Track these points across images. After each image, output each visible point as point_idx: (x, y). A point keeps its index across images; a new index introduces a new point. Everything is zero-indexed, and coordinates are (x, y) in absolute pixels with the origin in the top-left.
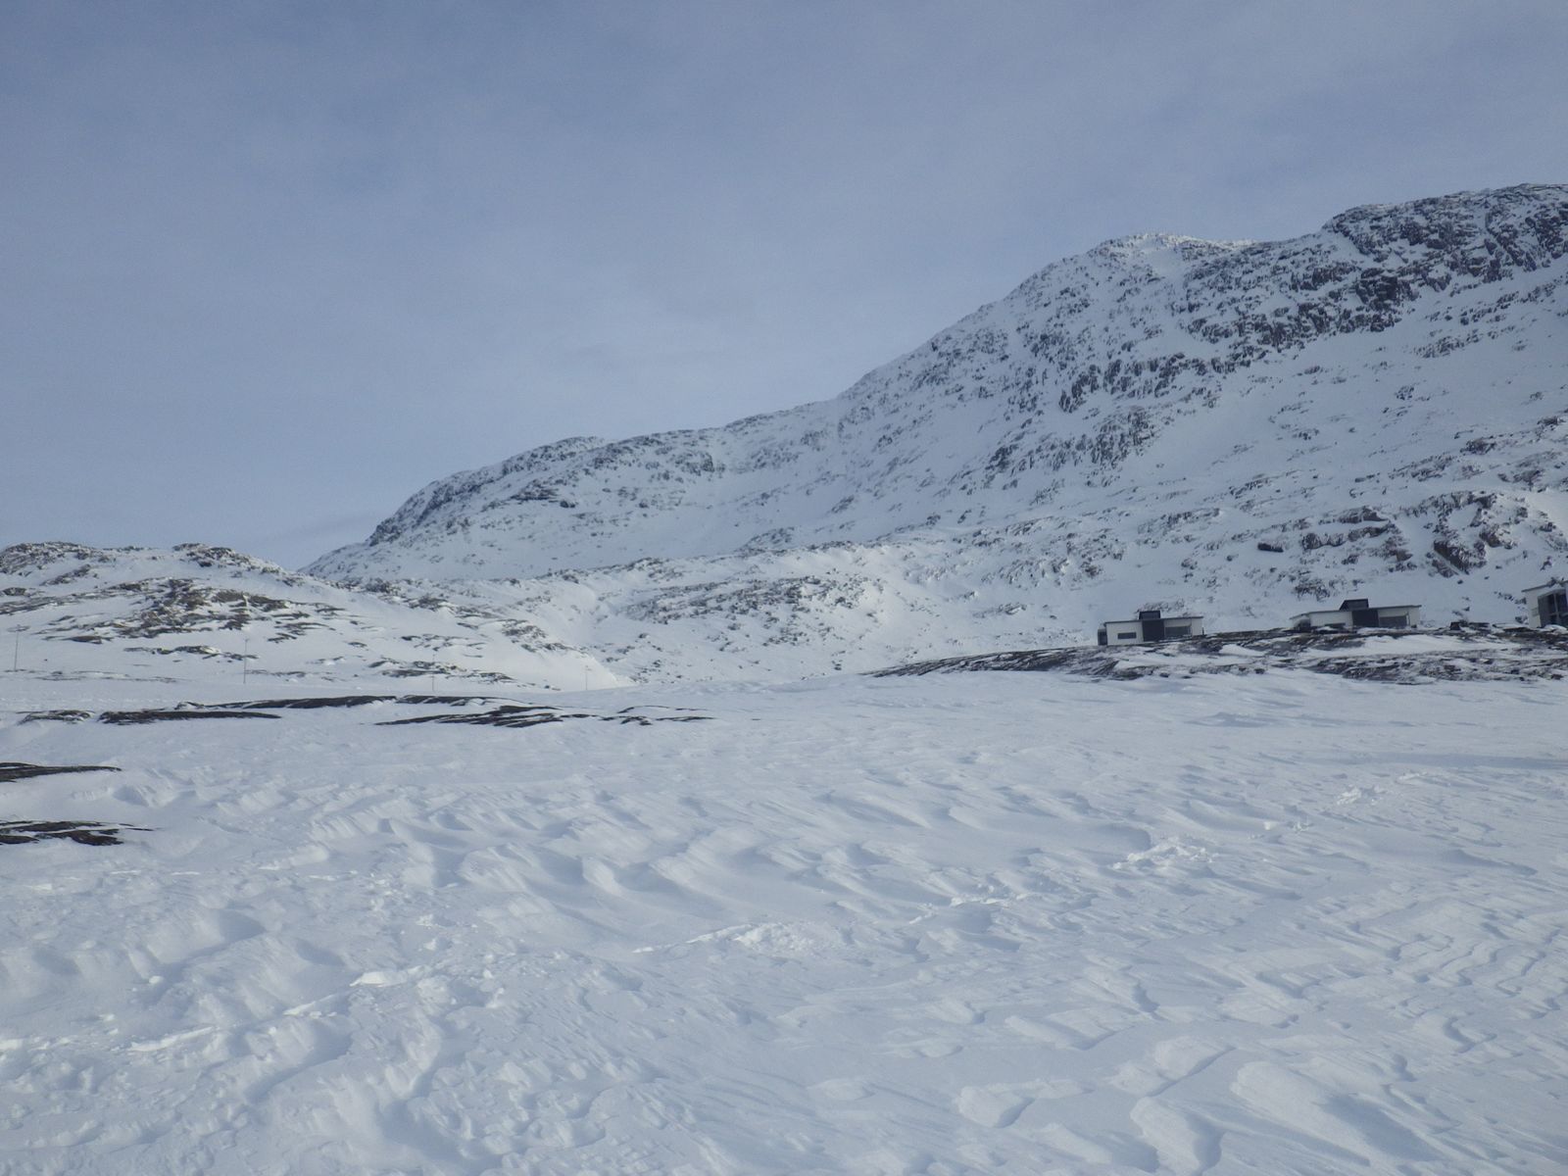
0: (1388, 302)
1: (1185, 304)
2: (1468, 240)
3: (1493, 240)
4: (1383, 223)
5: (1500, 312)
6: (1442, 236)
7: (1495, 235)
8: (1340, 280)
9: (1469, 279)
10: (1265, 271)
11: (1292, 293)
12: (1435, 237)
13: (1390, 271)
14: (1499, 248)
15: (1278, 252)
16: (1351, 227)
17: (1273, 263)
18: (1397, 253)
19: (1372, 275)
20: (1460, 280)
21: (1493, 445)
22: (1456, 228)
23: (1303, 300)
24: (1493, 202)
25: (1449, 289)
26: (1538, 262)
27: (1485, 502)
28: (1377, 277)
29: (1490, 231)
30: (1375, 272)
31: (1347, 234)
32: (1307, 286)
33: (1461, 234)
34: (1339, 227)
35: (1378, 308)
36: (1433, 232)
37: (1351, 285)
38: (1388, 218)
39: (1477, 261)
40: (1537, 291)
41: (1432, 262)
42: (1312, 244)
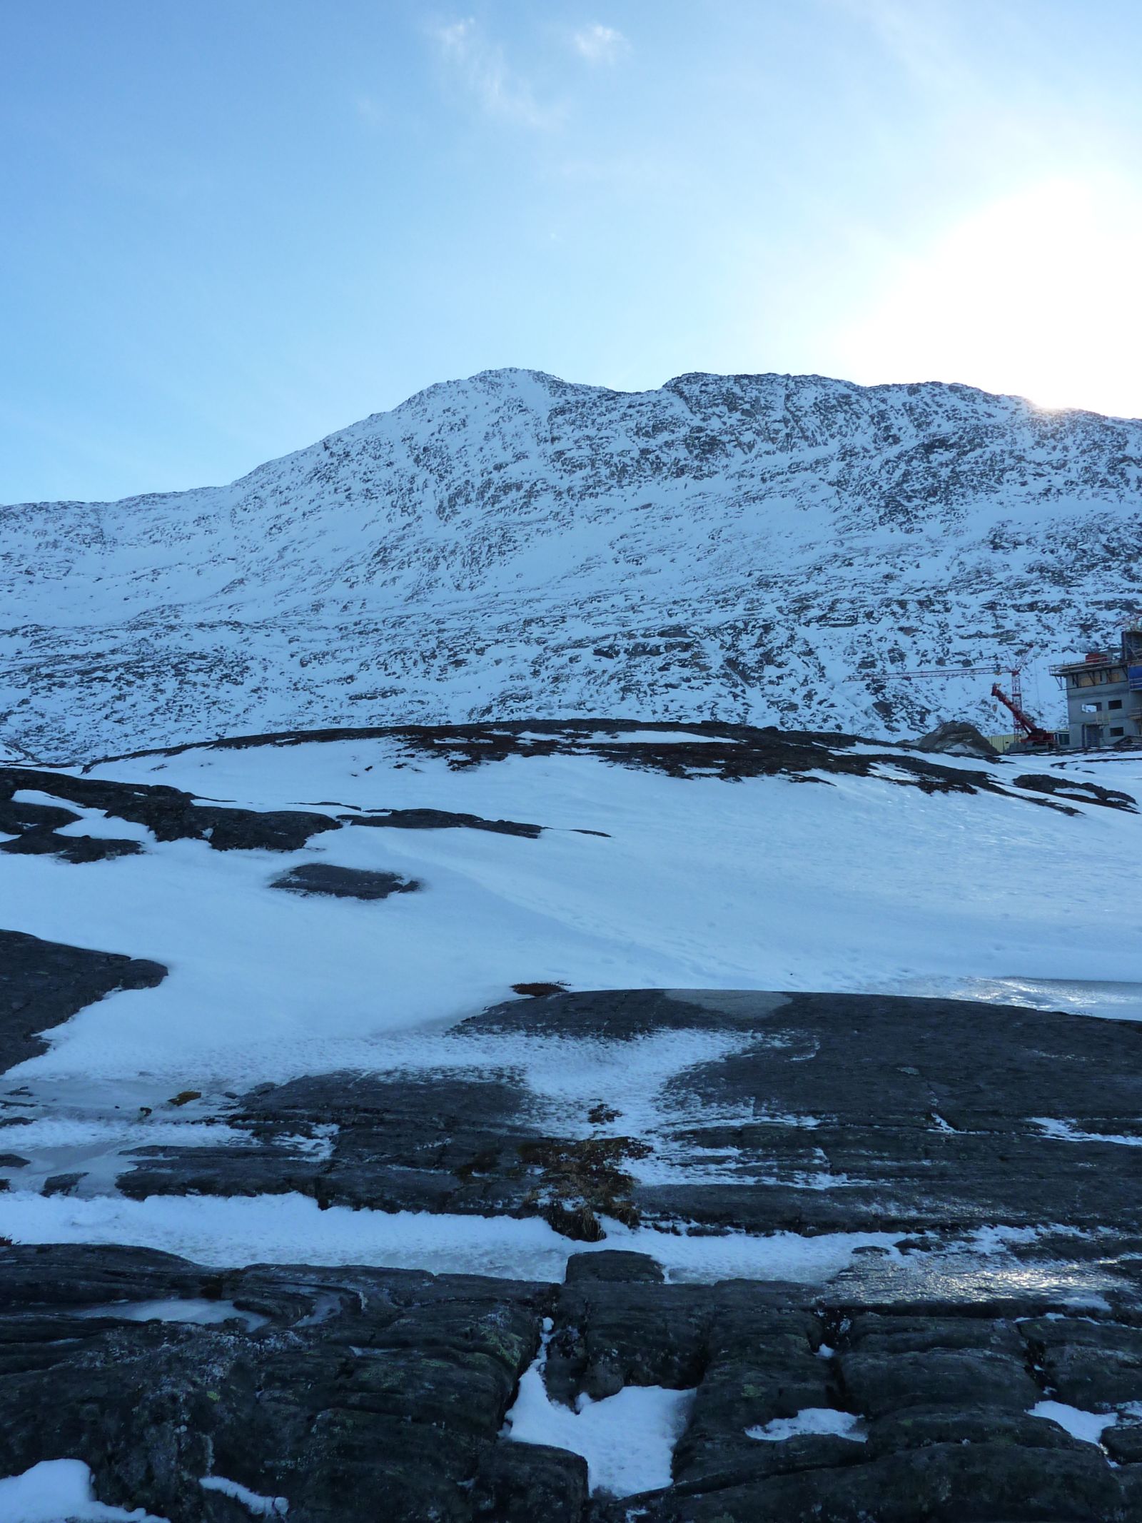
0: (708, 456)
1: (549, 437)
2: (772, 412)
3: (789, 416)
4: (710, 388)
5: (789, 475)
6: (752, 406)
7: (791, 413)
8: (673, 432)
9: (770, 446)
10: (615, 415)
11: (635, 438)
12: (747, 406)
13: (712, 431)
14: (792, 423)
15: (626, 401)
16: (685, 389)
17: (622, 410)
18: (719, 416)
19: (698, 432)
20: (762, 446)
21: (776, 583)
22: (763, 402)
23: (643, 445)
24: (792, 385)
25: (755, 451)
26: (819, 439)
27: (767, 628)
28: (702, 434)
29: (787, 409)
30: (700, 430)
31: (681, 394)
32: (647, 434)
33: (767, 408)
34: (675, 386)
35: (701, 460)
36: (746, 402)
37: (682, 438)
38: (714, 386)
39: (777, 432)
40: (817, 462)
41: (744, 428)
42: (654, 399)
